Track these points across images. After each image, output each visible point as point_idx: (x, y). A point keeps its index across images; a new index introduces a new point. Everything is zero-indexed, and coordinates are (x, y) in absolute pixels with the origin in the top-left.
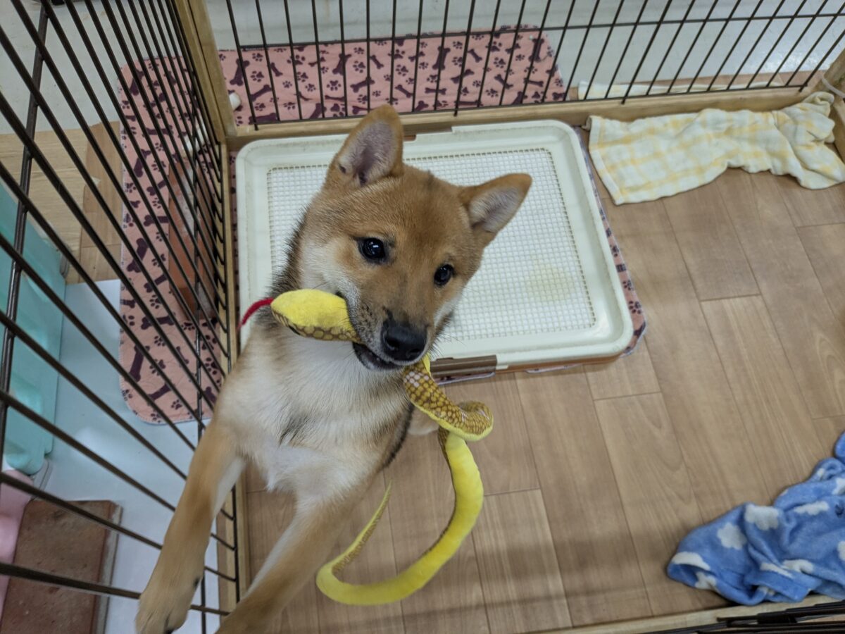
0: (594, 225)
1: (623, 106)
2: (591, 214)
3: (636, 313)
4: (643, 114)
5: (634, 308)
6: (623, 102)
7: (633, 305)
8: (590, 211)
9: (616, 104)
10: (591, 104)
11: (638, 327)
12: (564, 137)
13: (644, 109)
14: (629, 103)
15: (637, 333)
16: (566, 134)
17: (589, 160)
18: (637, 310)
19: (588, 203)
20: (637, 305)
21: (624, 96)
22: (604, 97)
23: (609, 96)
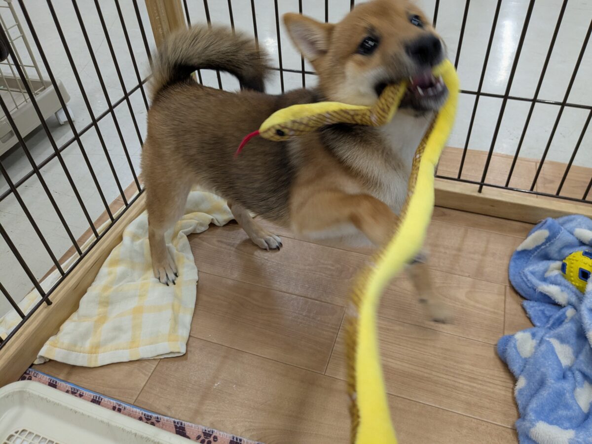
1: (52, 306)
2: (142, 437)
4: (80, 291)
6: (49, 303)
8: (136, 435)
9: (43, 310)
10: (18, 338)
12: (23, 398)
13: (76, 287)
14: (55, 298)
16: (21, 393)
19: (123, 430)
21: (41, 298)
22: (21, 319)
23: (26, 314)
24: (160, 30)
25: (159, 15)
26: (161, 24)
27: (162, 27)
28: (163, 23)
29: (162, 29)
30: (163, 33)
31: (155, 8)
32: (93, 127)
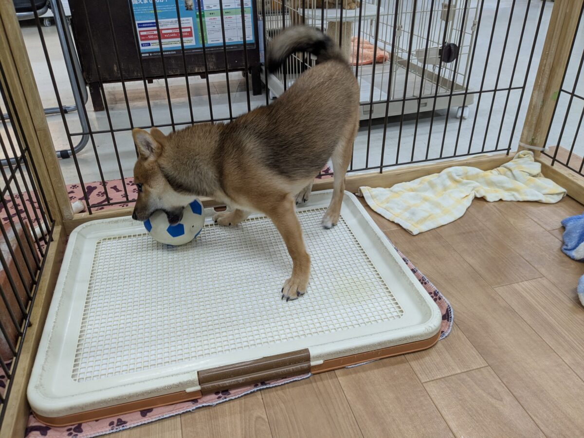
0: (382, 243)
1: (382, 174)
3: (438, 300)
5: (435, 296)
6: (381, 171)
7: (433, 295)
9: (375, 172)
11: (444, 313)
14: (385, 172)
15: (446, 317)
17: (367, 206)
18: (437, 297)
20: (436, 294)
21: (380, 165)
22: (365, 167)
23: (369, 167)
24: (545, 61)
25: (549, 51)
26: (547, 57)
27: (547, 59)
28: (549, 57)
29: (546, 61)
30: (546, 64)
31: (549, 46)
32: (464, 95)
